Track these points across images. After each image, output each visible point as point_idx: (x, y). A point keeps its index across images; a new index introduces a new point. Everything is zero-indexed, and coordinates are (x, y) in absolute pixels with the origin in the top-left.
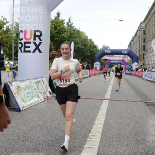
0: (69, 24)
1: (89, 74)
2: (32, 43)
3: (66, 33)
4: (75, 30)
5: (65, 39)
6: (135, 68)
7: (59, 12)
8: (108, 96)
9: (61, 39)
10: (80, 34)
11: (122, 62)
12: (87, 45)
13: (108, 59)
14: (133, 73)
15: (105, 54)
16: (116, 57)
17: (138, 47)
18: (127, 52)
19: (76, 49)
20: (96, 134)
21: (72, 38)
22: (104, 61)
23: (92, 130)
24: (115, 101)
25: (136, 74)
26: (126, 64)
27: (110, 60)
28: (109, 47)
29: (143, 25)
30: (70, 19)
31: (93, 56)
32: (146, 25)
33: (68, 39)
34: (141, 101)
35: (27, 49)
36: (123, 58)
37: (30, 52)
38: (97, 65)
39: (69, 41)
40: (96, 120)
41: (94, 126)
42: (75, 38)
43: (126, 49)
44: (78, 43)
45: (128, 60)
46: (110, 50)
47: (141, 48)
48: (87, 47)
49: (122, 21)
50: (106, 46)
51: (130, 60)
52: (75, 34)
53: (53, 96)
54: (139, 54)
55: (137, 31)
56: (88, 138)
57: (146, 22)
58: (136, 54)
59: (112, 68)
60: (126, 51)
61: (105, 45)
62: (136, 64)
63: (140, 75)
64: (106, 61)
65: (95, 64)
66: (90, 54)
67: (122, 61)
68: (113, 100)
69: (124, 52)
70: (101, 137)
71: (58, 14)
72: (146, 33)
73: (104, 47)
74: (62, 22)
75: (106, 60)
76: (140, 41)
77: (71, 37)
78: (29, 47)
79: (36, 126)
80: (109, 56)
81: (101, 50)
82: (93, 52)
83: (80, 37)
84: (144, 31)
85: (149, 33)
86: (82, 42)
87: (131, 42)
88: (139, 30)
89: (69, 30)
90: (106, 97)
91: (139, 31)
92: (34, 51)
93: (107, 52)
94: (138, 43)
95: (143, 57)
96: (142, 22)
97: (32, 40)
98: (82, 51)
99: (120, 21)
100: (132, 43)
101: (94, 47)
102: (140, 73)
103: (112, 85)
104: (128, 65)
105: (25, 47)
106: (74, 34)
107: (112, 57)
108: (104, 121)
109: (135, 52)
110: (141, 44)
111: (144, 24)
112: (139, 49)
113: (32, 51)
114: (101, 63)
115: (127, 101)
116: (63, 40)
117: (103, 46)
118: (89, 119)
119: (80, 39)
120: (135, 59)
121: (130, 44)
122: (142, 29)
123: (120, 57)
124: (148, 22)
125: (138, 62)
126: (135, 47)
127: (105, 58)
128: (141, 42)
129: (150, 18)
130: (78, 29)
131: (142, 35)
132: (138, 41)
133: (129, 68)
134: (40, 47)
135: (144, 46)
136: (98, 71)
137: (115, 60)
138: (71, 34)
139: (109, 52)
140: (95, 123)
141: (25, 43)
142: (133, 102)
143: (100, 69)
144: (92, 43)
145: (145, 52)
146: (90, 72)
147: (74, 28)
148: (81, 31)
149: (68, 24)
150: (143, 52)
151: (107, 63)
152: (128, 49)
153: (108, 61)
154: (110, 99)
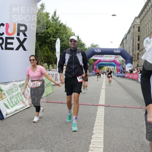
0: (55, 18)
2: (15, 39)
3: (51, 28)
4: (61, 25)
5: (50, 35)
6: (129, 70)
7: (43, 3)
8: (102, 101)
9: (46, 35)
10: (66, 30)
11: (114, 63)
13: (97, 60)
14: (127, 75)
15: (94, 53)
16: (107, 57)
17: (131, 45)
18: (120, 52)
20: (97, 145)
21: (58, 34)
22: (92, 62)
23: (92, 141)
24: (112, 108)
25: (130, 77)
26: (118, 65)
27: (100, 61)
28: (98, 46)
29: (138, 21)
30: (55, 12)
32: (141, 21)
33: (53, 35)
34: (142, 108)
35: (9, 46)
36: (115, 58)
37: (12, 49)
39: (55, 38)
40: (94, 130)
41: (93, 136)
42: (62, 35)
43: (118, 48)
44: (64, 40)
45: (119, 60)
46: (99, 48)
47: (135, 46)
49: (116, 15)
50: (95, 44)
51: (123, 61)
52: (62, 30)
54: (133, 54)
55: (131, 28)
57: (141, 17)
58: (130, 54)
60: (118, 51)
61: (93, 43)
62: (129, 65)
63: (135, 77)
64: (95, 62)
67: (114, 61)
69: (116, 52)
71: (43, 6)
72: (141, 29)
73: (92, 46)
74: (47, 14)
75: (95, 60)
76: (133, 39)
77: (56, 33)
78: (12, 43)
80: (100, 55)
84: (139, 28)
85: (144, 30)
87: (123, 40)
88: (133, 26)
89: (54, 25)
90: (100, 103)
91: (132, 28)
92: (18, 49)
93: (97, 51)
94: (131, 41)
95: (137, 57)
96: (136, 18)
97: (15, 36)
99: (113, 15)
101: (82, 46)
102: (135, 76)
103: (104, 90)
104: (121, 66)
105: (7, 43)
106: (60, 30)
107: (103, 57)
108: (103, 130)
109: (128, 51)
110: (135, 42)
111: (139, 19)
112: (133, 48)
113: (15, 49)
114: (89, 63)
115: (125, 107)
116: (47, 36)
117: (91, 45)
119: (66, 35)
120: (128, 59)
121: (122, 42)
122: (136, 26)
123: (112, 57)
124: (144, 17)
125: (132, 63)
126: (128, 46)
127: (94, 57)
128: (135, 40)
129: (146, 12)
130: (64, 24)
131: (136, 31)
132: (131, 39)
133: (121, 70)
134: (24, 44)
135: (139, 44)
137: (106, 60)
138: (57, 30)
139: (99, 51)
141: (7, 38)
142: (132, 109)
144: (80, 41)
145: (140, 51)
147: (60, 23)
148: (67, 26)
149: (53, 18)
150: (138, 51)
151: (96, 64)
152: (120, 48)
153: (97, 61)
154: (106, 105)
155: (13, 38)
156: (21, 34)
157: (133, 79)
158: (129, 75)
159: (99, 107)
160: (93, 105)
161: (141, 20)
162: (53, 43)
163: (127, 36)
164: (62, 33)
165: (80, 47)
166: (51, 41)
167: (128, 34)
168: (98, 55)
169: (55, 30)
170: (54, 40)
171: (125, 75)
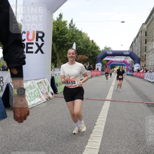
0: (72, 25)
1: (90, 74)
3: (68, 34)
4: (77, 31)
5: (67, 40)
6: (137, 69)
7: (61, 13)
8: (109, 97)
9: (63, 40)
10: (82, 35)
12: (89, 46)
13: (110, 60)
14: (135, 74)
15: (106, 55)
16: (118, 58)
17: (139, 48)
18: (129, 53)
19: (78, 50)
20: (97, 135)
21: (74, 39)
22: (105, 62)
23: (93, 130)
24: (117, 102)
25: (138, 75)
26: (128, 65)
27: (112, 61)
28: (111, 48)
29: (145, 27)
30: (72, 20)
31: (95, 57)
32: (147, 27)
33: (70, 40)
34: (143, 103)
35: (29, 50)
36: (124, 59)
38: (99, 66)
39: (71, 42)
40: (97, 121)
41: (95, 127)
43: (128, 50)
45: (129, 61)
46: (111, 51)
47: (143, 49)
48: (89, 48)
49: (124, 22)
50: (108, 47)
51: (132, 61)
52: (77, 35)
53: (55, 97)
54: (141, 56)
55: (139, 33)
56: (89, 138)
57: (147, 24)
58: (138, 55)
59: (114, 69)
61: (106, 46)
62: (137, 65)
63: (141, 76)
64: (108, 62)
65: (96, 65)
66: (91, 55)
67: (124, 62)
68: (115, 101)
69: (125, 53)
70: (102, 138)
71: (61, 16)
72: (148, 34)
73: (105, 49)
74: (65, 23)
75: (108, 61)
76: (141, 42)
77: (73, 38)
78: (32, 48)
79: (37, 126)
80: (111, 57)
81: (102, 51)
82: (95, 53)
83: (82, 38)
84: (146, 32)
85: (150, 35)
86: (84, 43)
87: (132, 43)
88: (141, 31)
89: (71, 31)
90: (107, 98)
91: (140, 33)
92: (36, 52)
93: (109, 53)
94: (139, 44)
95: (144, 58)
96: (143, 24)
97: (34, 41)
98: (84, 52)
99: (122, 22)
100: (134, 44)
101: (96, 48)
103: (113, 86)
104: (130, 66)
106: (76, 35)
107: (114, 58)
108: (105, 122)
109: (136, 54)
110: (143, 45)
111: (146, 25)
112: (141, 50)
113: (34, 52)
114: (102, 64)
115: (129, 102)
116: (65, 41)
117: (105, 47)
118: (91, 120)
119: (82, 40)
120: (136, 60)
121: (132, 45)
122: (144, 31)
123: (122, 58)
124: (150, 23)
125: (139, 63)
126: (137, 49)
127: (106, 59)
128: (143, 43)
129: (152, 19)
130: (80, 30)
131: (143, 36)
132: (140, 42)
134: (42, 48)
135: (145, 47)
136: (100, 72)
137: (117, 61)
138: (73, 35)
139: (111, 53)
140: (96, 123)
142: (134, 103)
143: (102, 70)
144: (94, 44)
145: (147, 53)
146: (92, 73)
147: (76, 29)
148: (83, 32)
149: (70, 25)
150: (145, 53)
151: (109, 64)
152: (129, 50)
153: (110, 62)
154: (112, 100)
155: (32, 44)
156: (39, 39)
157: (140, 77)
158: (136, 74)
159: (106, 101)
160: (101, 100)
161: (148, 25)
162: (70, 46)
163: (136, 40)
164: (78, 38)
165: (94, 49)
166: (68, 45)
167: (136, 38)
168: (110, 57)
169: (71, 36)
170: (71, 44)
171: (134, 74)
